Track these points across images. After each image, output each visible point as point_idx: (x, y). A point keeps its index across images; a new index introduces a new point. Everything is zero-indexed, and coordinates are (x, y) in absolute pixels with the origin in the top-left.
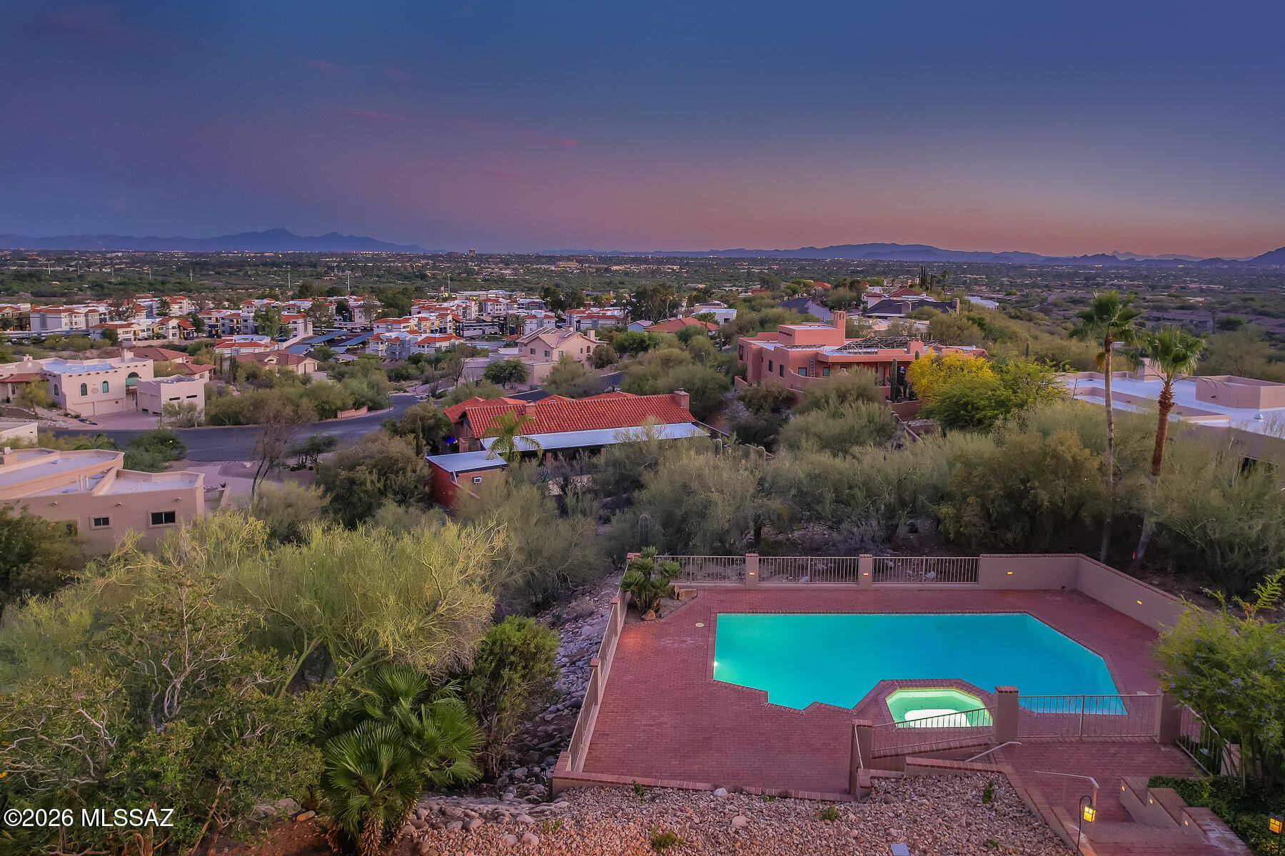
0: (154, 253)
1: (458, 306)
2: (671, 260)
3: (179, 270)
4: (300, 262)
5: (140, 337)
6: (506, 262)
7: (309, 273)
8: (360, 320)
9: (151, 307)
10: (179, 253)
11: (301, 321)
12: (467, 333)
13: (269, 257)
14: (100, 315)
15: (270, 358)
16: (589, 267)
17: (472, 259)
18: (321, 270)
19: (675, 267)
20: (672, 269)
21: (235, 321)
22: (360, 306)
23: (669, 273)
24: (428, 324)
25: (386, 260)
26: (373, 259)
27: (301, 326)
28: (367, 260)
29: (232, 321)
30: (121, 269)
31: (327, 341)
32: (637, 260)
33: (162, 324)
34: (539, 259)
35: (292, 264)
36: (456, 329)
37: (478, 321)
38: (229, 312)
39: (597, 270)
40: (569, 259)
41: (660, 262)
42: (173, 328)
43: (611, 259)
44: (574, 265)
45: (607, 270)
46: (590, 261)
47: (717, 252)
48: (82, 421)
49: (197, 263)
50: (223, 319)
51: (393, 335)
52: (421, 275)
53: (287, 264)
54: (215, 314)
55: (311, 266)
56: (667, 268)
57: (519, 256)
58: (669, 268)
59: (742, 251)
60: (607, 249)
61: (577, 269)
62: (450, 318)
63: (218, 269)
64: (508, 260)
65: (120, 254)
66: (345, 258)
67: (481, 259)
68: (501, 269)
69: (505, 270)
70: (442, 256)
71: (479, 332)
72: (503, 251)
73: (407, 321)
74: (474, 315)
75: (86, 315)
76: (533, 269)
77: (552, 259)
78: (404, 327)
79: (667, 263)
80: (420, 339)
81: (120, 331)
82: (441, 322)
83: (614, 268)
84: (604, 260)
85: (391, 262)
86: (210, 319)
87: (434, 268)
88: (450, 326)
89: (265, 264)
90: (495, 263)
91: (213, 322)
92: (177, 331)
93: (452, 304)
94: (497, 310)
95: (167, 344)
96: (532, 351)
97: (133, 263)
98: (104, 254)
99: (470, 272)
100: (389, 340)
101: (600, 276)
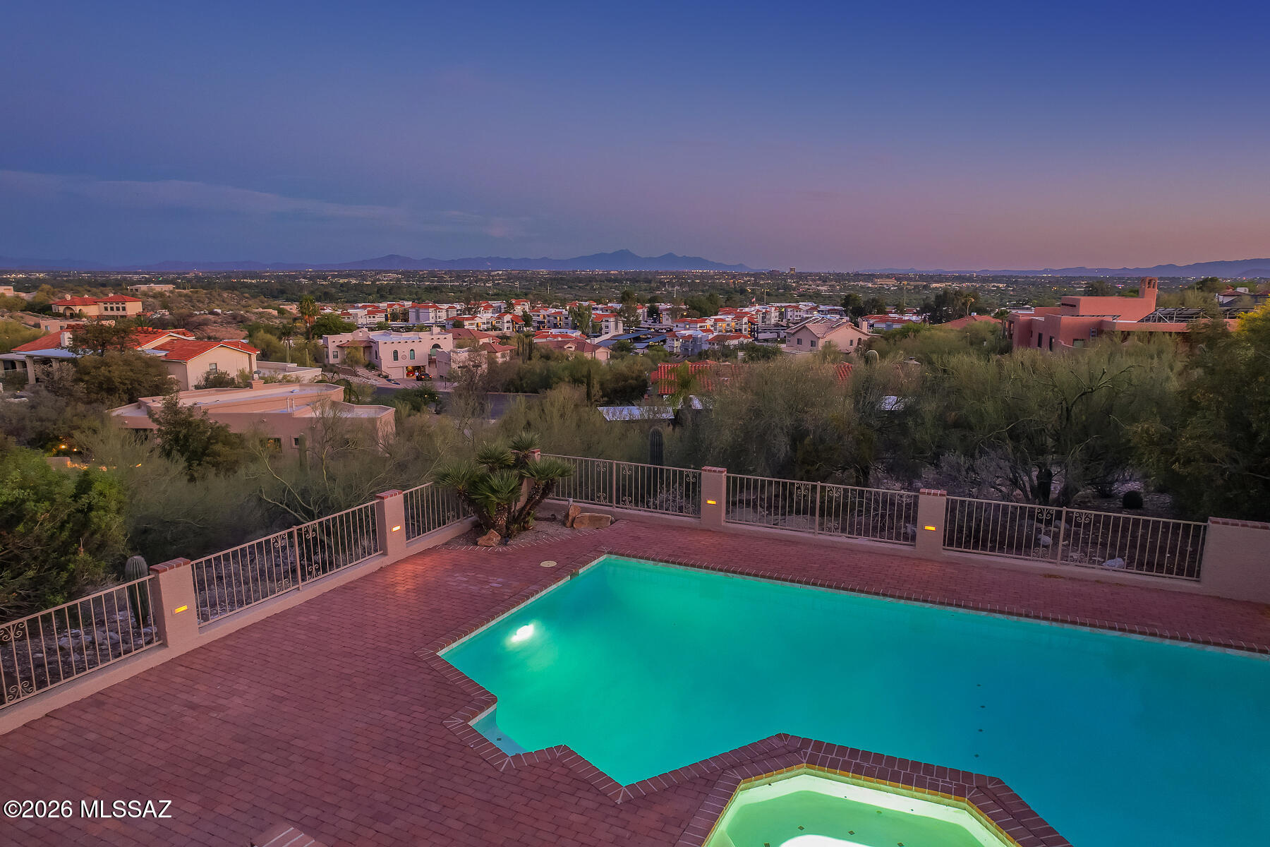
0: (525, 271)
1: (758, 311)
2: (996, 279)
3: (540, 285)
4: (638, 279)
5: (481, 328)
6: (824, 280)
7: (643, 288)
8: (666, 321)
9: (500, 307)
10: (544, 271)
11: (612, 319)
12: (761, 336)
13: (614, 274)
14: (457, 311)
15: (569, 345)
16: (908, 284)
17: (792, 277)
18: (654, 285)
19: (1001, 285)
20: (998, 287)
21: (558, 318)
22: (667, 310)
23: (993, 291)
24: (724, 325)
25: (712, 278)
26: (702, 276)
27: (612, 325)
28: (696, 277)
29: (556, 318)
30: (498, 284)
31: (634, 339)
32: (961, 279)
33: (499, 318)
34: (857, 276)
35: (630, 280)
36: (751, 331)
37: (777, 325)
38: (553, 311)
39: (916, 287)
40: (888, 277)
41: (985, 280)
42: (508, 322)
43: (932, 277)
44: (891, 282)
45: (925, 287)
46: (909, 279)
47: (1052, 271)
48: (389, 380)
49: (555, 279)
50: (549, 316)
51: (687, 333)
52: (741, 290)
53: (627, 280)
54: (543, 312)
55: (646, 282)
56: (992, 286)
57: (838, 274)
58: (993, 286)
59: (1082, 268)
60: (930, 269)
61: (894, 286)
62: (745, 320)
63: (570, 284)
64: (827, 277)
65: (500, 272)
66: (678, 276)
67: (801, 277)
68: (818, 286)
69: (822, 286)
70: (764, 274)
71: (775, 335)
72: (823, 270)
73: (704, 321)
74: (773, 321)
75: (447, 311)
76: (850, 286)
77: (870, 277)
78: (701, 327)
79: (992, 282)
80: (711, 336)
81: (466, 323)
82: (737, 324)
83: (934, 285)
84: (922, 277)
85: (717, 279)
86: (539, 316)
87: (756, 284)
88: (745, 328)
89: (609, 280)
90: (814, 280)
91: (541, 318)
92: (510, 325)
93: (753, 309)
94: (797, 316)
95: (501, 335)
96: (799, 342)
97: (509, 279)
98: (489, 272)
99: (787, 288)
100: (683, 337)
101: (918, 293)
